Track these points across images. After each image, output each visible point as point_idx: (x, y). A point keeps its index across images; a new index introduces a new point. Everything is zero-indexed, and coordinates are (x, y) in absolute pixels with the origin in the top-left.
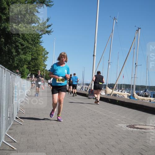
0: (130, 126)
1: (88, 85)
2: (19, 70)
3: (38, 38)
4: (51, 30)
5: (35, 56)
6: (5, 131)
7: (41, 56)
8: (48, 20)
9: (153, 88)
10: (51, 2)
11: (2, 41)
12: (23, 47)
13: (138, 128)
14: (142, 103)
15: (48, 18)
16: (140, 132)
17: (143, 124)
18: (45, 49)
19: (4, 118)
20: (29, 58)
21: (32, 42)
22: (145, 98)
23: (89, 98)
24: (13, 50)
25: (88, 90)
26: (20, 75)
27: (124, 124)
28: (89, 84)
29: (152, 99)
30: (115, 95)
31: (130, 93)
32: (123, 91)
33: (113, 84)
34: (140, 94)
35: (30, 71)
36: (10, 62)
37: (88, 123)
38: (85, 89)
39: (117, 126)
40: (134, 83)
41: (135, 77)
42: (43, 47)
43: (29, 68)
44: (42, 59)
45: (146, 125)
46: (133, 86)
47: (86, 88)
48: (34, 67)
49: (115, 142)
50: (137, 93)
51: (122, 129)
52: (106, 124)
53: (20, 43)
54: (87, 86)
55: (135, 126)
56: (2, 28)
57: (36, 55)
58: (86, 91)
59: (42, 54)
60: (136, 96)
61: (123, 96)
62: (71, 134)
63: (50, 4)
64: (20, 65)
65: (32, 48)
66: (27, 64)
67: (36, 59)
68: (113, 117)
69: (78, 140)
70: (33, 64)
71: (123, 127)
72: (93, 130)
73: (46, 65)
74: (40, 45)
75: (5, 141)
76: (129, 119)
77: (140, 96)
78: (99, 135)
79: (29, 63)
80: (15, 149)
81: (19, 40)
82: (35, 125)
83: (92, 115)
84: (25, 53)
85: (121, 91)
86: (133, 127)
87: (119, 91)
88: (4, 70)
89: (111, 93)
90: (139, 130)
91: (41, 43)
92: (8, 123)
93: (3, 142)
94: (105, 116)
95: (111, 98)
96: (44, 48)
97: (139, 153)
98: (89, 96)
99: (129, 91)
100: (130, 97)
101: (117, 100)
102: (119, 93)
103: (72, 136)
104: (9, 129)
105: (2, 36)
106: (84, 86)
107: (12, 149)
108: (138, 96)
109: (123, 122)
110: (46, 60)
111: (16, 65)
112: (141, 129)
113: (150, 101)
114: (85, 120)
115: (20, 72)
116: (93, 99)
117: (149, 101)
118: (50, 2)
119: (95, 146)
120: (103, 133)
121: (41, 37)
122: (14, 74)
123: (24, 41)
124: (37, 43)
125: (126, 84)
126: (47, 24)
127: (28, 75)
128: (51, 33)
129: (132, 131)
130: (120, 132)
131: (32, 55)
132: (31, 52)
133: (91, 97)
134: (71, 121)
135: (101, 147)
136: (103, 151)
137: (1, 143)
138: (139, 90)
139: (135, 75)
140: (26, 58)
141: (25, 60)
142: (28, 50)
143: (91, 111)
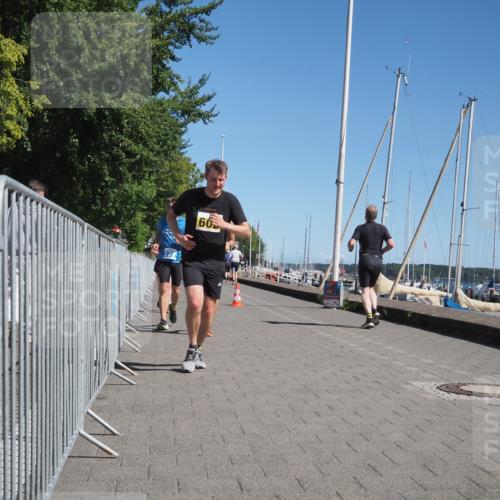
0: (447, 386)
1: (322, 267)
2: (120, 226)
3: (177, 132)
4: (212, 110)
5: (167, 186)
6: (86, 403)
7: (185, 185)
8: (202, 82)
10: (213, 29)
11: (74, 143)
12: (133, 160)
13: (470, 393)
14: (481, 319)
15: (204, 75)
18: (195, 165)
19: (82, 367)
20: (150, 192)
21: (157, 147)
22: (492, 305)
23: (326, 307)
24: (106, 170)
25: (323, 284)
26: (125, 240)
27: (431, 380)
28: (328, 266)
30: (402, 297)
31: (446, 291)
32: (426, 285)
33: (397, 265)
34: (476, 293)
35: (152, 229)
36: (96, 205)
37: (324, 378)
38: (313, 280)
39: (408, 387)
40: (457, 260)
41: (459, 244)
42: (189, 160)
43: (150, 221)
45: (494, 385)
46: (454, 269)
47: (316, 276)
49: (405, 434)
51: (424, 396)
52: (376, 382)
53: (123, 149)
54: (319, 273)
55: (463, 388)
57: (169, 182)
58: (317, 286)
59: (187, 179)
60: (464, 299)
61: (427, 299)
62: (275, 413)
63: (208, 34)
64: (125, 213)
65: (159, 162)
66: (144, 210)
67: (170, 194)
68: (395, 360)
69: (295, 429)
71: (427, 389)
72: (339, 400)
74: (182, 154)
75: (85, 430)
76: (443, 367)
77: (477, 298)
78: (356, 413)
79: (151, 208)
80: (115, 454)
81: (122, 141)
82: (171, 386)
83: (336, 355)
84: (138, 179)
85: (419, 284)
86: (456, 389)
87: (412, 285)
88: (79, 229)
89: (390, 290)
90: (474, 398)
91: (184, 147)
92: (94, 381)
93: (80, 434)
94: (373, 358)
95: (391, 306)
96: (192, 162)
98: (325, 301)
99: (441, 285)
100: (446, 301)
101: (407, 312)
102: (415, 289)
103: (279, 417)
104: (97, 398)
105: (72, 131)
106: (311, 272)
107: (106, 455)
109: (427, 376)
111: (113, 212)
112: (479, 395)
114: (315, 371)
115: (126, 233)
116: (338, 308)
118: (210, 30)
119: (346, 448)
120: (368, 408)
121: (183, 129)
122: (109, 237)
123: (137, 144)
124: (174, 148)
125: (432, 266)
126: (202, 92)
127: (147, 241)
128: (211, 119)
129: (454, 403)
130: (418, 405)
131: (158, 182)
132: (155, 174)
133: (330, 302)
134: (275, 373)
135: (363, 450)
136: (368, 462)
137: (74, 436)
138: (472, 282)
139: (460, 236)
140: (142, 192)
141: (140, 198)
142: (146, 169)
143: (333, 343)
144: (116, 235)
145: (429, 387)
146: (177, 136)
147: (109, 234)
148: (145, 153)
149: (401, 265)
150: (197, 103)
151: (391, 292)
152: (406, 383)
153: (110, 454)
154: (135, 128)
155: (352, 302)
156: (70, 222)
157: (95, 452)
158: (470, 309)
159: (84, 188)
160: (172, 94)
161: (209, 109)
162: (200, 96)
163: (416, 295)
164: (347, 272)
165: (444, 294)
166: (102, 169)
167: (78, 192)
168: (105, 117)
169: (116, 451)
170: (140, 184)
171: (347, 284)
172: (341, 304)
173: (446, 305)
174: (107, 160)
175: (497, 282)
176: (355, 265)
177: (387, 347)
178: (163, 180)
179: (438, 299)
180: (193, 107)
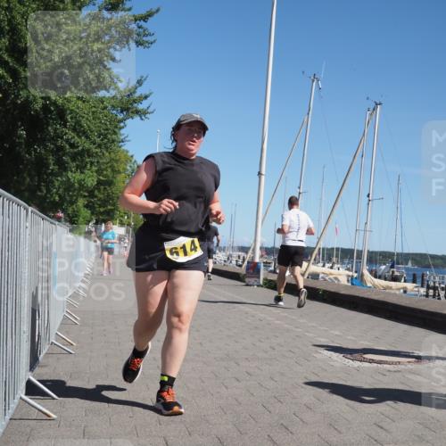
0: (352, 355)
1: (244, 249)
2: (63, 211)
3: (116, 127)
4: (148, 108)
5: (105, 176)
7: (123, 174)
8: (140, 83)
10: (150, 34)
11: (21, 135)
12: (76, 150)
13: (372, 361)
14: (383, 296)
15: (142, 77)
16: (377, 371)
18: (132, 156)
19: (24, 337)
20: (91, 180)
21: (98, 140)
22: (393, 284)
23: (247, 285)
24: (51, 160)
25: (246, 262)
26: (68, 224)
28: (249, 248)
29: (410, 286)
30: (315, 276)
32: (336, 266)
33: (311, 248)
34: (379, 273)
35: (92, 213)
36: (41, 191)
37: (244, 348)
38: (237, 261)
39: (318, 356)
40: (364, 244)
41: (365, 231)
42: (127, 152)
43: (90, 207)
44: (124, 182)
46: (359, 252)
47: (239, 257)
48: (104, 203)
49: (315, 397)
50: (371, 272)
51: (332, 363)
52: (290, 351)
53: (67, 141)
54: (242, 254)
56: (19, 102)
57: (109, 172)
58: (240, 266)
59: (125, 169)
60: (369, 279)
61: (336, 278)
62: (200, 378)
63: (144, 39)
64: (68, 198)
66: (85, 196)
67: (110, 183)
68: (307, 332)
69: (218, 392)
72: (257, 367)
75: (26, 395)
77: (380, 277)
78: (272, 379)
79: (91, 194)
80: (54, 416)
81: (66, 134)
82: (106, 355)
83: (256, 328)
84: (81, 168)
85: (330, 265)
87: (324, 266)
88: (23, 212)
90: (375, 365)
91: (122, 141)
93: (21, 398)
94: (288, 331)
96: (130, 154)
97: (375, 424)
98: (247, 280)
99: (349, 266)
101: (319, 289)
102: (326, 269)
103: (203, 382)
105: (20, 123)
106: (236, 254)
107: (46, 417)
108: (373, 279)
111: (57, 198)
112: (380, 362)
113: (405, 292)
114: (236, 342)
115: (69, 217)
116: (258, 286)
117: (402, 291)
118: (147, 35)
119: (261, 408)
120: (282, 374)
121: (122, 124)
122: (52, 221)
123: (80, 137)
124: (113, 141)
125: (342, 249)
126: (140, 92)
127: (88, 224)
128: (148, 115)
129: (358, 369)
130: (326, 371)
131: (99, 172)
132: (96, 164)
133: (252, 281)
134: (201, 343)
135: (277, 411)
136: (282, 421)
137: (16, 401)
138: (376, 263)
139: (366, 223)
140: (84, 180)
141: (82, 186)
142: (88, 160)
143: (253, 316)
144: (59, 219)
145: (336, 356)
146: (116, 130)
147: (52, 217)
148: (87, 146)
149: (314, 249)
150: (134, 101)
153: (49, 416)
154: (78, 123)
155: (270, 281)
156: (15, 206)
157: (35, 414)
158: (374, 287)
159: (29, 175)
160: (113, 93)
161: (145, 108)
162: (137, 95)
163: (327, 275)
164: (268, 254)
165: (350, 273)
166: (46, 159)
167: (25, 179)
168: (51, 112)
169: (55, 414)
170: (82, 172)
171: (267, 264)
172: (261, 283)
173: (352, 284)
174: (52, 151)
175: (398, 264)
176: (274, 248)
177: (301, 321)
178: (103, 170)
179: (345, 279)
180: (131, 104)
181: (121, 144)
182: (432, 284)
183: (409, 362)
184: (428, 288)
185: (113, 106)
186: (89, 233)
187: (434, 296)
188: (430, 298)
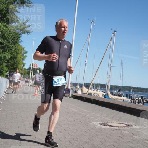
0: (103, 123)
4: (30, 30)
5: (14, 55)
7: (20, 55)
9: (126, 88)
12: (3, 45)
13: (110, 126)
14: (115, 102)
16: (112, 129)
17: (116, 122)
18: (24, 48)
20: (8, 56)
22: (119, 98)
23: (65, 97)
27: (98, 121)
29: (125, 98)
30: (90, 94)
31: (105, 93)
32: (98, 90)
33: (89, 84)
34: (114, 93)
35: (8, 69)
37: (64, 120)
40: (109, 83)
41: (109, 78)
42: (22, 46)
43: (8, 66)
44: (21, 57)
45: (118, 123)
46: (108, 85)
48: (13, 65)
50: (111, 93)
51: (95, 126)
52: (80, 122)
55: (108, 124)
59: (21, 53)
60: (110, 96)
61: (98, 95)
63: (30, 4)
65: (12, 47)
66: (6, 62)
67: (15, 58)
68: (87, 115)
70: (12, 62)
72: (68, 127)
73: (25, 64)
74: (19, 44)
76: (102, 117)
77: (114, 95)
78: (73, 132)
79: (8, 62)
82: (12, 122)
83: (68, 113)
85: (96, 90)
86: (106, 124)
87: (94, 90)
89: (87, 91)
90: (111, 127)
91: (20, 42)
94: (80, 114)
95: (87, 97)
96: (23, 47)
99: (103, 91)
100: (105, 96)
101: (92, 99)
102: (95, 92)
108: (112, 95)
109: (97, 120)
110: (25, 59)
113: (123, 101)
116: (69, 97)
117: (122, 100)
118: (31, 3)
119: (69, 142)
120: (77, 130)
121: (20, 36)
123: (4, 40)
124: (17, 42)
125: (101, 84)
127: (7, 73)
128: (30, 33)
129: (105, 129)
130: (93, 129)
131: (11, 53)
132: (10, 50)
133: (67, 95)
135: (75, 144)
138: (113, 90)
139: (110, 75)
140: (5, 56)
141: (5, 58)
142: (7, 49)
143: (67, 109)
145: (97, 124)
146: (18, 38)
148: (7, 44)
149: (91, 84)
150: (25, 27)
151: (87, 92)
152: (90, 122)
154: (4, 35)
155: (74, 95)
158: (112, 99)
161: (29, 30)
162: (26, 25)
163: (95, 94)
164: (73, 85)
170: (5, 53)
171: (73, 89)
172: (71, 96)
175: (121, 90)
176: (76, 83)
177: (85, 110)
178: (13, 53)
179: (102, 95)
180: (24, 28)
181: (20, 43)
182: (133, 98)
183: (124, 126)
184: (132, 99)
185: (17, 29)
186: (7, 76)
187: (134, 102)
188: (133, 103)
